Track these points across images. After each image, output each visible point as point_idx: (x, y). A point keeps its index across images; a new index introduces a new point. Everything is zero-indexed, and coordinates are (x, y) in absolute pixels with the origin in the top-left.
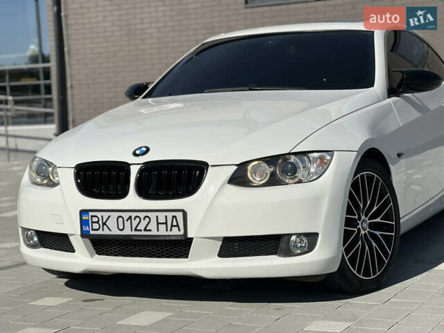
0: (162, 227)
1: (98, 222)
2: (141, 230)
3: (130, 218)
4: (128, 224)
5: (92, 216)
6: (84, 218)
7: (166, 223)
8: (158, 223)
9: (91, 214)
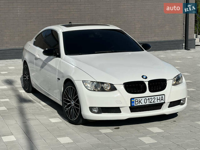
0: (159, 100)
1: (137, 102)
2: (152, 102)
3: (149, 99)
4: (148, 101)
5: (135, 100)
6: (132, 101)
7: (160, 99)
8: (157, 99)
9: (135, 99)
